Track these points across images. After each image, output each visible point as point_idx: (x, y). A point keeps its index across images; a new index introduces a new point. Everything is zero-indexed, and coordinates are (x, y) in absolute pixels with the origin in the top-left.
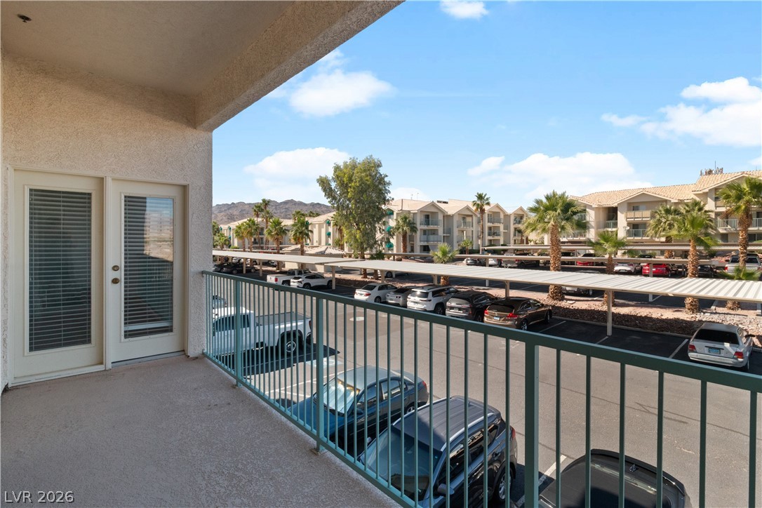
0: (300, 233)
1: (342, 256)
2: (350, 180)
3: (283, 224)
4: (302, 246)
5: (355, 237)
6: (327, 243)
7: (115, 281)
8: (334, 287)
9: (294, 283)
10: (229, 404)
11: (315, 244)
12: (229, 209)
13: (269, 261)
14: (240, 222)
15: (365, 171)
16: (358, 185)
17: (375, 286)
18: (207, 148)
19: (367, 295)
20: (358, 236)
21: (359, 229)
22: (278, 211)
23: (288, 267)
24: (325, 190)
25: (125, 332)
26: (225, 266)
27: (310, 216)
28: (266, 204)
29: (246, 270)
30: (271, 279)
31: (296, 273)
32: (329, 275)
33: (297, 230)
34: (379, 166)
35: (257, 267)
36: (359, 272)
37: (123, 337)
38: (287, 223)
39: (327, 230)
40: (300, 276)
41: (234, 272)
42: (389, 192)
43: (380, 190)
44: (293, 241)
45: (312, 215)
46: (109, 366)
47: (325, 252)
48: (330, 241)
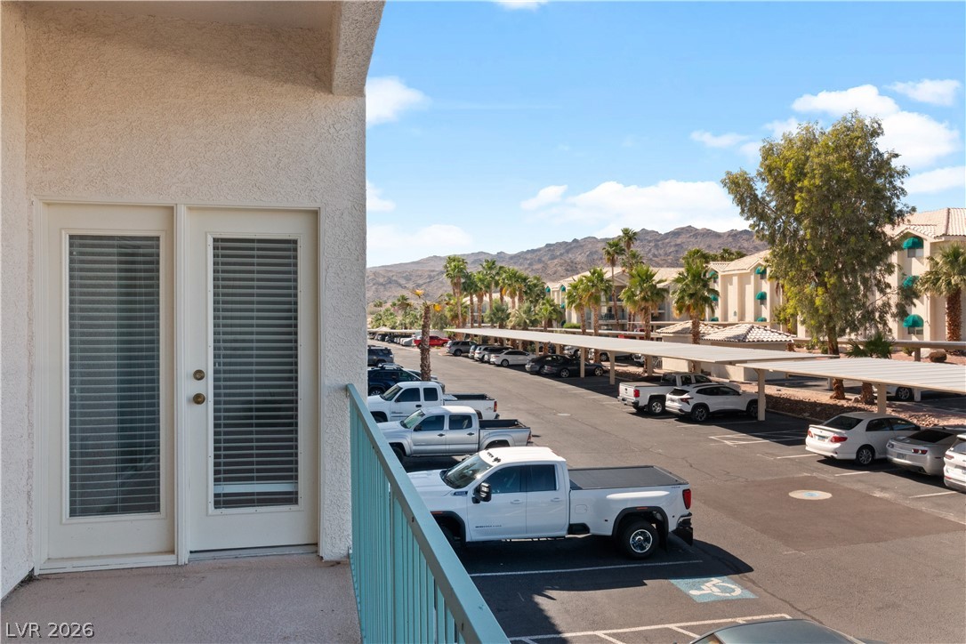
0: (691, 296)
1: (790, 347)
2: (800, 173)
3: (656, 278)
4: (696, 325)
5: (812, 302)
6: (758, 318)
7: (198, 399)
8: (762, 416)
9: (673, 403)
11: (732, 319)
12: (567, 252)
13: (631, 355)
14: (576, 277)
15: (837, 149)
16: (818, 182)
17: (859, 421)
18: (354, 129)
19: (837, 440)
20: (818, 302)
21: (823, 284)
22: (661, 252)
23: (668, 366)
24: (741, 202)
25: (216, 495)
26: (548, 363)
27: (723, 259)
28: (630, 239)
29: (586, 371)
30: (626, 390)
31: (679, 381)
32: (752, 389)
33: (683, 291)
34: (876, 133)
35: (606, 365)
36: (826, 384)
37: (211, 505)
38: (666, 275)
39: (757, 287)
40: (685, 388)
41: (564, 374)
42: (903, 192)
43: (879, 191)
44: (675, 313)
45: (727, 256)
46: (184, 557)
47: (745, 336)
48: (766, 312)
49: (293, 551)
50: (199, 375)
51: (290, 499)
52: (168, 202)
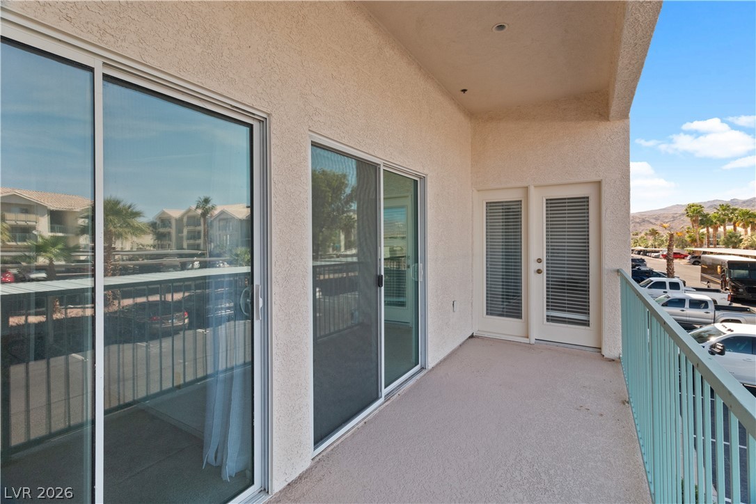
7: (539, 271)
10: (601, 415)
18: (623, 137)
25: (547, 316)
37: (545, 320)
46: (533, 341)
49: (587, 349)
50: (539, 261)
51: (586, 323)
52: (526, 185)
